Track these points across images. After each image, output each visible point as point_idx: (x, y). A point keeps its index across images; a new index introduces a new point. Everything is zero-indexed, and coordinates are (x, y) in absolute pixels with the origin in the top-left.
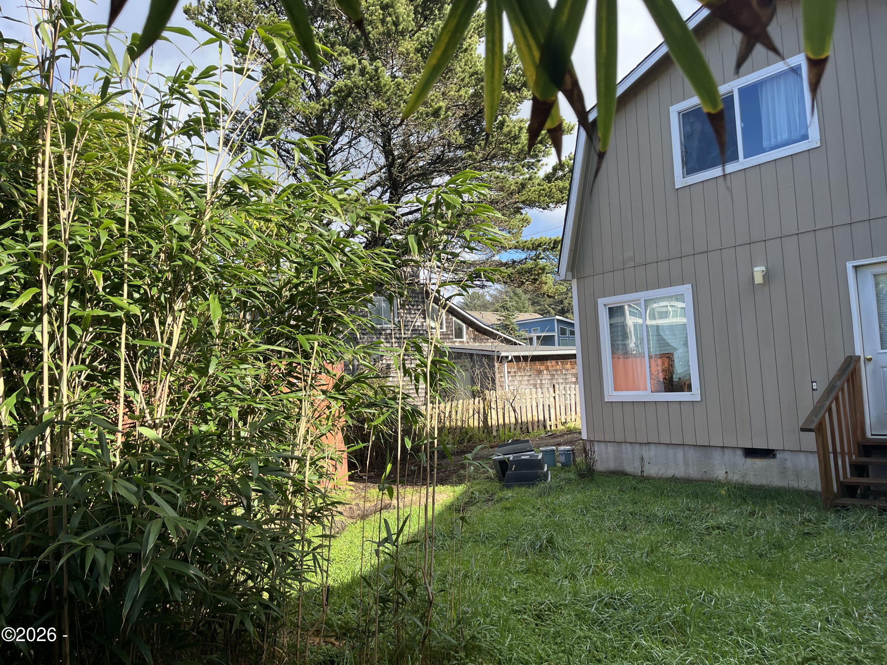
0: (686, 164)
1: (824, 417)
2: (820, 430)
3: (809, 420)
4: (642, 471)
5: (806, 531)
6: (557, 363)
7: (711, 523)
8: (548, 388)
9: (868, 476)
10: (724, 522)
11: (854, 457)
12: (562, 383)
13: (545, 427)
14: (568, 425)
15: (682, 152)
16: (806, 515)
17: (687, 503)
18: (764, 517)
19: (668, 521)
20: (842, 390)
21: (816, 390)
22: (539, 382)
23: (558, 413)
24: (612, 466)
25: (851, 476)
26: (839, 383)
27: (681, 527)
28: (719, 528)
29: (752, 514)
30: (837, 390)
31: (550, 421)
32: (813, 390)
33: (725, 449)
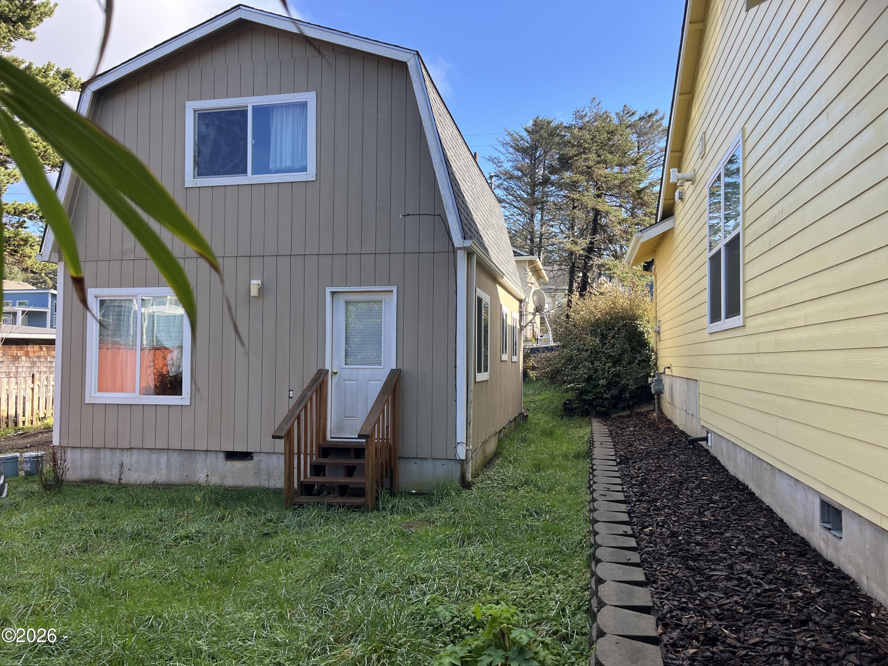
0: (198, 164)
1: (293, 425)
2: (288, 437)
3: (280, 428)
4: (120, 479)
5: (266, 532)
6: (41, 348)
7: (182, 532)
8: (25, 378)
9: (324, 475)
10: (193, 531)
11: (314, 459)
12: (45, 372)
13: (16, 424)
14: (46, 421)
15: (195, 151)
16: (269, 515)
17: (161, 514)
18: (231, 521)
19: (136, 536)
20: (311, 399)
21: (292, 398)
22: (14, 369)
23: (36, 407)
24: (86, 474)
25: (311, 475)
26: (309, 394)
27: (149, 541)
28: (187, 537)
29: (222, 519)
30: (306, 400)
31: (24, 416)
32: (290, 397)
33: (208, 453)
